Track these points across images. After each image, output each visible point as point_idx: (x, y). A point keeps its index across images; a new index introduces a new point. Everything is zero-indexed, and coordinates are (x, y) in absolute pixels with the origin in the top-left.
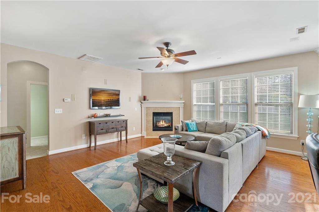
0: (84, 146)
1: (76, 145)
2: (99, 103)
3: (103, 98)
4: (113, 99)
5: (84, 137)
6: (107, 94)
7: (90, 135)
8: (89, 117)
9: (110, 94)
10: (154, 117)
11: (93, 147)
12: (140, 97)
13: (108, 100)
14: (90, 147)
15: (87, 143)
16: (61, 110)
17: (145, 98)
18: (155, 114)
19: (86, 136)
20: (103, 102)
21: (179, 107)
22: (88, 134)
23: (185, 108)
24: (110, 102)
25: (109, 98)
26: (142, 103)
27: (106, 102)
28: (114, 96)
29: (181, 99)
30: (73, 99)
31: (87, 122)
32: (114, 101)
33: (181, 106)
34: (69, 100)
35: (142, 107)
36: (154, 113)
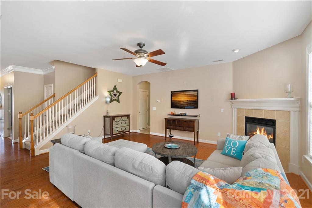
2: (178, 103)
3: (182, 99)
4: (191, 100)
6: (186, 96)
9: (189, 96)
13: (187, 100)
15: (163, 133)
17: (232, 97)
18: (249, 120)
20: (182, 102)
21: (290, 111)
24: (189, 103)
25: (188, 99)
27: (186, 102)
28: (193, 97)
32: (192, 102)
33: (293, 110)
34: (159, 101)
36: (246, 118)
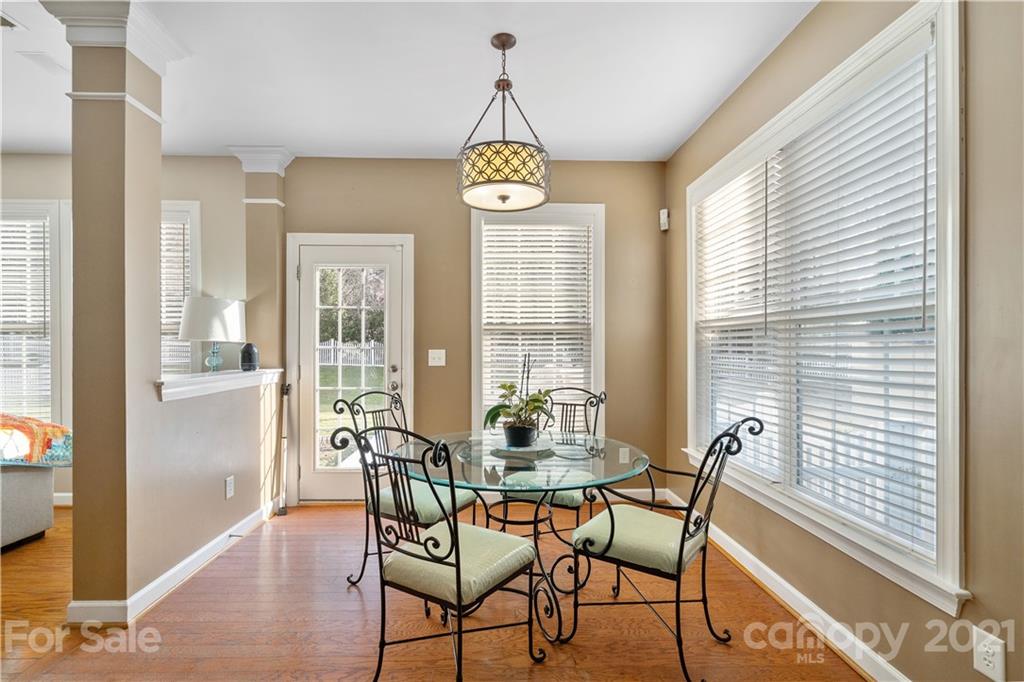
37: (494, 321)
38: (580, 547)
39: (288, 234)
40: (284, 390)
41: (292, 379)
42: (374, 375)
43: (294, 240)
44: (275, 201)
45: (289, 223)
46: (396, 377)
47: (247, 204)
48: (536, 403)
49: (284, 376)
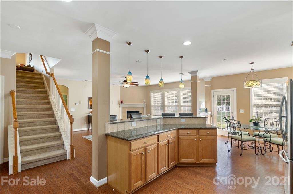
0: (86, 129)
1: (81, 128)
5: (85, 124)
7: (89, 123)
8: (88, 113)
10: (128, 114)
11: (90, 130)
12: (119, 101)
14: (89, 129)
15: (87, 128)
16: (74, 109)
17: (122, 102)
18: (129, 112)
19: (87, 123)
21: (144, 108)
22: (88, 122)
23: (147, 108)
26: (120, 105)
29: (144, 102)
30: (80, 103)
31: (87, 116)
33: (145, 107)
34: (78, 104)
35: (120, 108)
36: (127, 111)
37: (256, 104)
38: (265, 140)
39: (212, 90)
40: (211, 116)
41: (213, 114)
42: (228, 114)
43: (213, 91)
44: (210, 85)
45: (212, 88)
46: (233, 114)
47: (205, 86)
48: (259, 119)
49: (211, 113)
